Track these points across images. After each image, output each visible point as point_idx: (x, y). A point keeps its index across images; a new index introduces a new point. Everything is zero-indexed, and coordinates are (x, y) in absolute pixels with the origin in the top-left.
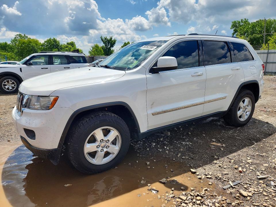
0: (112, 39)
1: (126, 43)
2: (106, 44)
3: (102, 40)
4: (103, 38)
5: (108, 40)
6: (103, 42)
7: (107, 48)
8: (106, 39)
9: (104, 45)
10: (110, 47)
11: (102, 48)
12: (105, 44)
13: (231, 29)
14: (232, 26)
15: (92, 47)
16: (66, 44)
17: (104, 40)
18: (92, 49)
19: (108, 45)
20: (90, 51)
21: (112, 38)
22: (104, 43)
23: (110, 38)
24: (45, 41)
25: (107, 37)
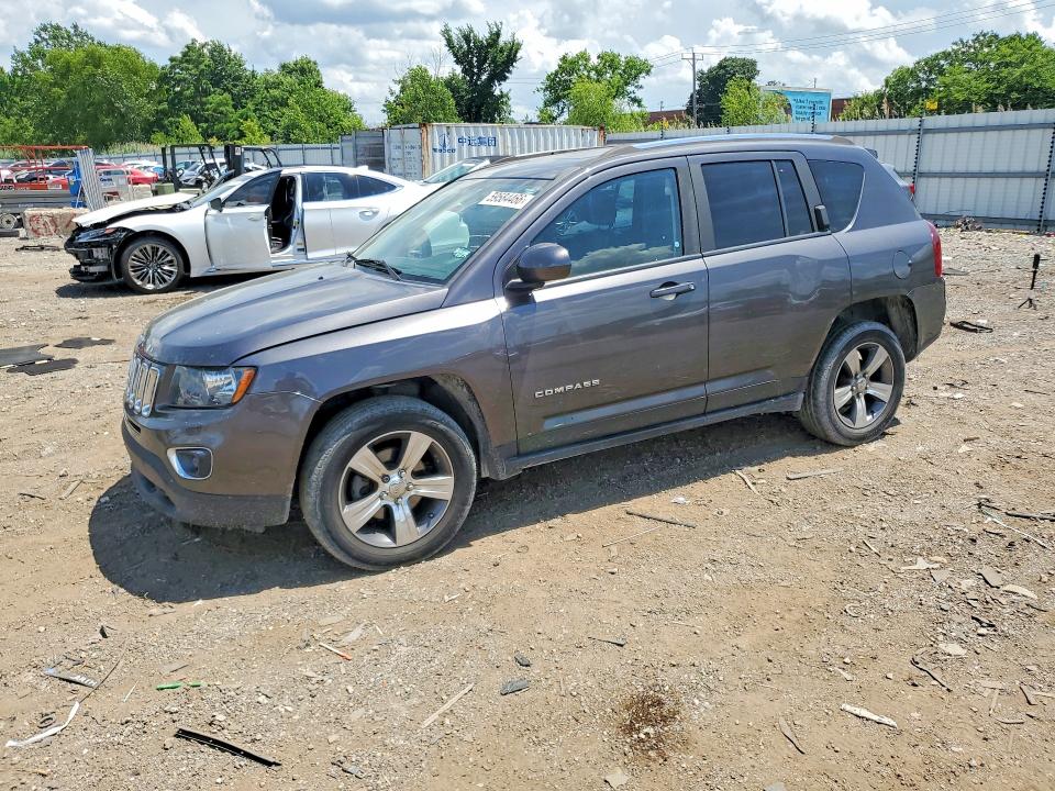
0: (502, 41)
1: (572, 57)
2: (470, 63)
3: (450, 44)
4: (455, 34)
5: (479, 46)
6: (455, 55)
7: (473, 85)
8: (467, 39)
9: (458, 69)
10: (491, 79)
11: (449, 83)
12: (462, 63)
15: (399, 81)
17: (461, 47)
18: (398, 90)
19: (480, 67)
20: (392, 99)
21: (498, 34)
22: (457, 62)
23: (488, 35)
24: (172, 60)
25: (472, 31)
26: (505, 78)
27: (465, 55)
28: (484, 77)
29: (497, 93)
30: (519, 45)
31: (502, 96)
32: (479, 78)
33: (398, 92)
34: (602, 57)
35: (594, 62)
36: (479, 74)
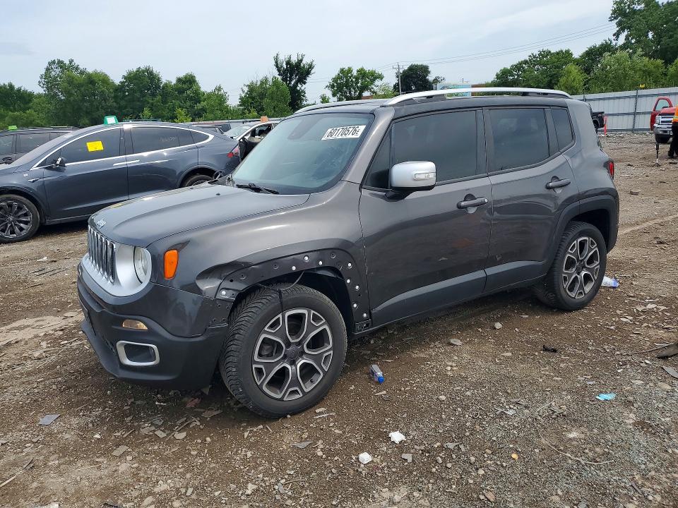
0: (303, 63)
2: (286, 75)
5: (292, 65)
6: (279, 71)
7: (287, 87)
10: (297, 83)
16: (174, 83)
17: (283, 67)
19: (291, 77)
21: (301, 61)
22: (280, 74)
23: (296, 60)
25: (289, 58)
26: (305, 83)
27: (284, 70)
28: (293, 83)
29: (300, 90)
31: (302, 92)
32: (290, 83)
33: (247, 91)
34: (358, 71)
35: (355, 73)
36: (291, 81)
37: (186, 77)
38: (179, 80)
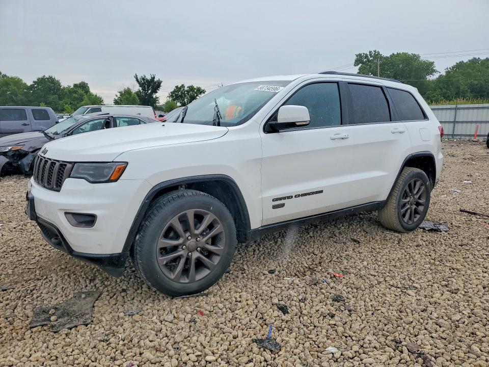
0: (155, 80)
1: (179, 86)
2: (145, 87)
3: (137, 80)
4: (139, 78)
5: (147, 81)
6: (139, 84)
7: (146, 94)
8: (143, 79)
9: (141, 88)
10: (152, 93)
11: (137, 93)
13: (355, 65)
14: (356, 61)
15: (120, 92)
16: (72, 87)
17: (141, 82)
18: (119, 95)
19: (148, 87)
21: (154, 78)
22: (140, 86)
23: (150, 78)
24: (34, 82)
25: (145, 77)
26: (157, 92)
27: (143, 84)
28: (149, 92)
29: (154, 97)
30: (161, 82)
31: (156, 98)
33: (119, 96)
34: (189, 87)
35: (186, 89)
36: (148, 91)
37: (80, 84)
38: (75, 85)
